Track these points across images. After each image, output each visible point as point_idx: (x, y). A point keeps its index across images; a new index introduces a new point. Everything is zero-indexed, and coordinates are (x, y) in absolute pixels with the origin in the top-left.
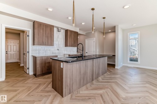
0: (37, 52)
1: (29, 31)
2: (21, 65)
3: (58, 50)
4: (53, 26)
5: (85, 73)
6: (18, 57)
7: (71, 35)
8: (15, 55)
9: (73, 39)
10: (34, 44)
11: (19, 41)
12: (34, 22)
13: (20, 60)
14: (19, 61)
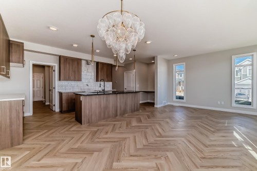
0: (64, 88)
1: (55, 66)
2: (46, 104)
3: (87, 85)
4: (81, 60)
5: (106, 108)
6: (42, 94)
7: (102, 69)
8: (38, 92)
9: (105, 73)
10: (60, 80)
11: (43, 74)
12: (60, 57)
13: (45, 98)
14: (44, 100)
